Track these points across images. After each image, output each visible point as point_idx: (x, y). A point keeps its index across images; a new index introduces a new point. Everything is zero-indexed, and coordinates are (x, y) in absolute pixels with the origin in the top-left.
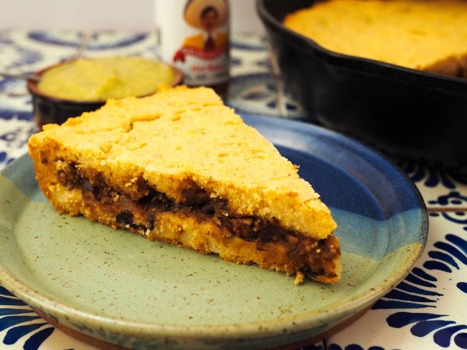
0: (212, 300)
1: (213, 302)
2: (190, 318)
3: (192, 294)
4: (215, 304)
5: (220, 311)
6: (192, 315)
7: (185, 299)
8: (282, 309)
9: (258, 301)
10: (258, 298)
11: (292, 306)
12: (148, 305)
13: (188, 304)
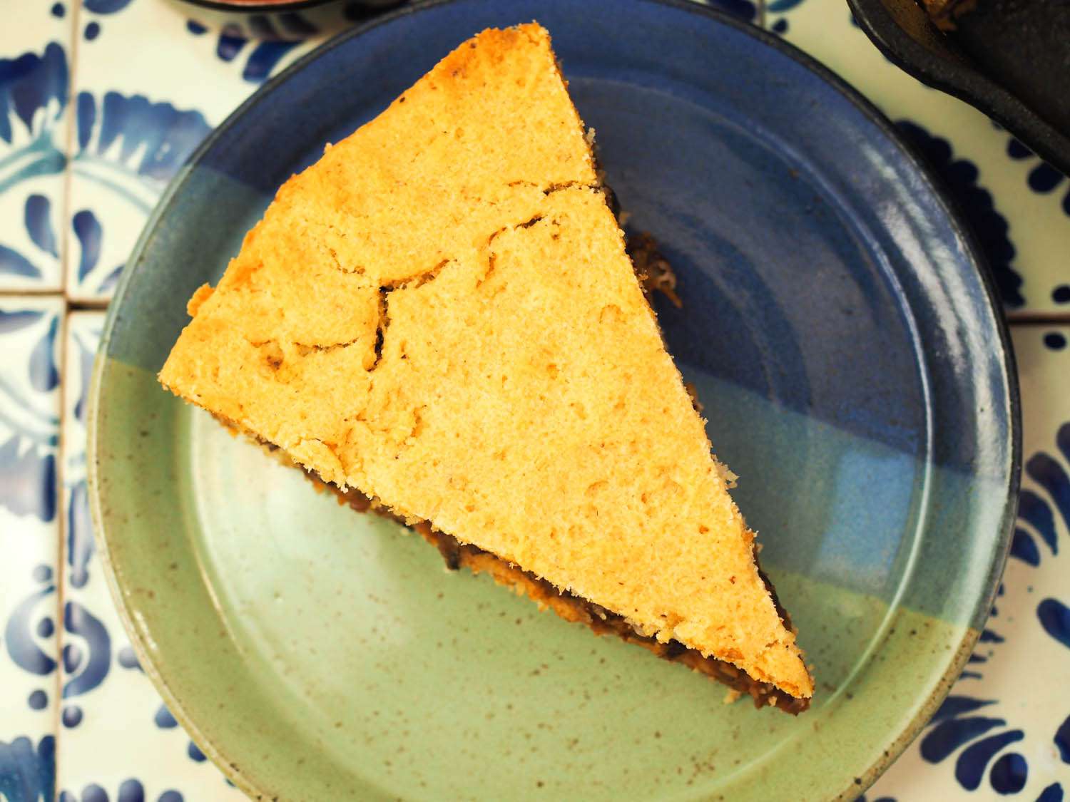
0: (576, 742)
1: (579, 746)
2: (540, 785)
3: (541, 726)
4: (581, 751)
5: (590, 767)
6: (543, 779)
7: (528, 736)
8: (698, 761)
9: (657, 741)
10: (658, 735)
11: (714, 753)
12: (464, 752)
13: (534, 749)
